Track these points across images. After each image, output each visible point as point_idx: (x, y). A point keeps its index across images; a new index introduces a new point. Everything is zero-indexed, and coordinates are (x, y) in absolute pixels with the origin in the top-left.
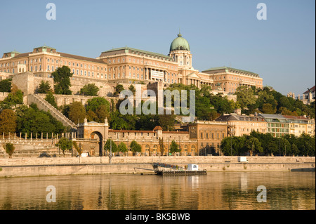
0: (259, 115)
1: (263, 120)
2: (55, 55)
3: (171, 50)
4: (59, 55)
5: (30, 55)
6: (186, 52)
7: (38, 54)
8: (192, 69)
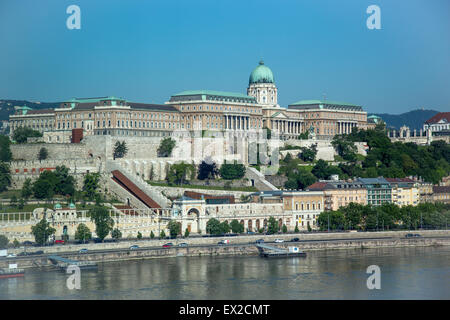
0: (358, 180)
1: (363, 187)
2: (125, 107)
3: (251, 82)
4: (129, 107)
5: (96, 108)
6: (270, 85)
7: (106, 107)
8: (278, 107)
